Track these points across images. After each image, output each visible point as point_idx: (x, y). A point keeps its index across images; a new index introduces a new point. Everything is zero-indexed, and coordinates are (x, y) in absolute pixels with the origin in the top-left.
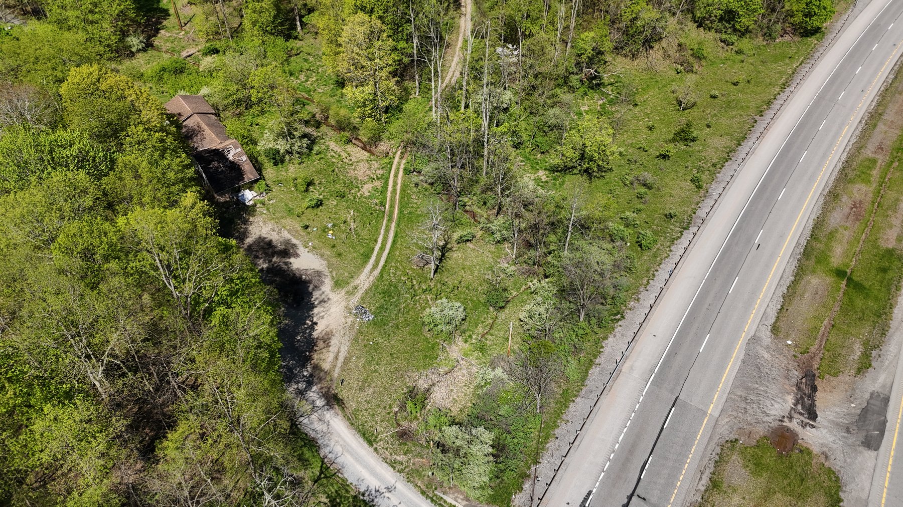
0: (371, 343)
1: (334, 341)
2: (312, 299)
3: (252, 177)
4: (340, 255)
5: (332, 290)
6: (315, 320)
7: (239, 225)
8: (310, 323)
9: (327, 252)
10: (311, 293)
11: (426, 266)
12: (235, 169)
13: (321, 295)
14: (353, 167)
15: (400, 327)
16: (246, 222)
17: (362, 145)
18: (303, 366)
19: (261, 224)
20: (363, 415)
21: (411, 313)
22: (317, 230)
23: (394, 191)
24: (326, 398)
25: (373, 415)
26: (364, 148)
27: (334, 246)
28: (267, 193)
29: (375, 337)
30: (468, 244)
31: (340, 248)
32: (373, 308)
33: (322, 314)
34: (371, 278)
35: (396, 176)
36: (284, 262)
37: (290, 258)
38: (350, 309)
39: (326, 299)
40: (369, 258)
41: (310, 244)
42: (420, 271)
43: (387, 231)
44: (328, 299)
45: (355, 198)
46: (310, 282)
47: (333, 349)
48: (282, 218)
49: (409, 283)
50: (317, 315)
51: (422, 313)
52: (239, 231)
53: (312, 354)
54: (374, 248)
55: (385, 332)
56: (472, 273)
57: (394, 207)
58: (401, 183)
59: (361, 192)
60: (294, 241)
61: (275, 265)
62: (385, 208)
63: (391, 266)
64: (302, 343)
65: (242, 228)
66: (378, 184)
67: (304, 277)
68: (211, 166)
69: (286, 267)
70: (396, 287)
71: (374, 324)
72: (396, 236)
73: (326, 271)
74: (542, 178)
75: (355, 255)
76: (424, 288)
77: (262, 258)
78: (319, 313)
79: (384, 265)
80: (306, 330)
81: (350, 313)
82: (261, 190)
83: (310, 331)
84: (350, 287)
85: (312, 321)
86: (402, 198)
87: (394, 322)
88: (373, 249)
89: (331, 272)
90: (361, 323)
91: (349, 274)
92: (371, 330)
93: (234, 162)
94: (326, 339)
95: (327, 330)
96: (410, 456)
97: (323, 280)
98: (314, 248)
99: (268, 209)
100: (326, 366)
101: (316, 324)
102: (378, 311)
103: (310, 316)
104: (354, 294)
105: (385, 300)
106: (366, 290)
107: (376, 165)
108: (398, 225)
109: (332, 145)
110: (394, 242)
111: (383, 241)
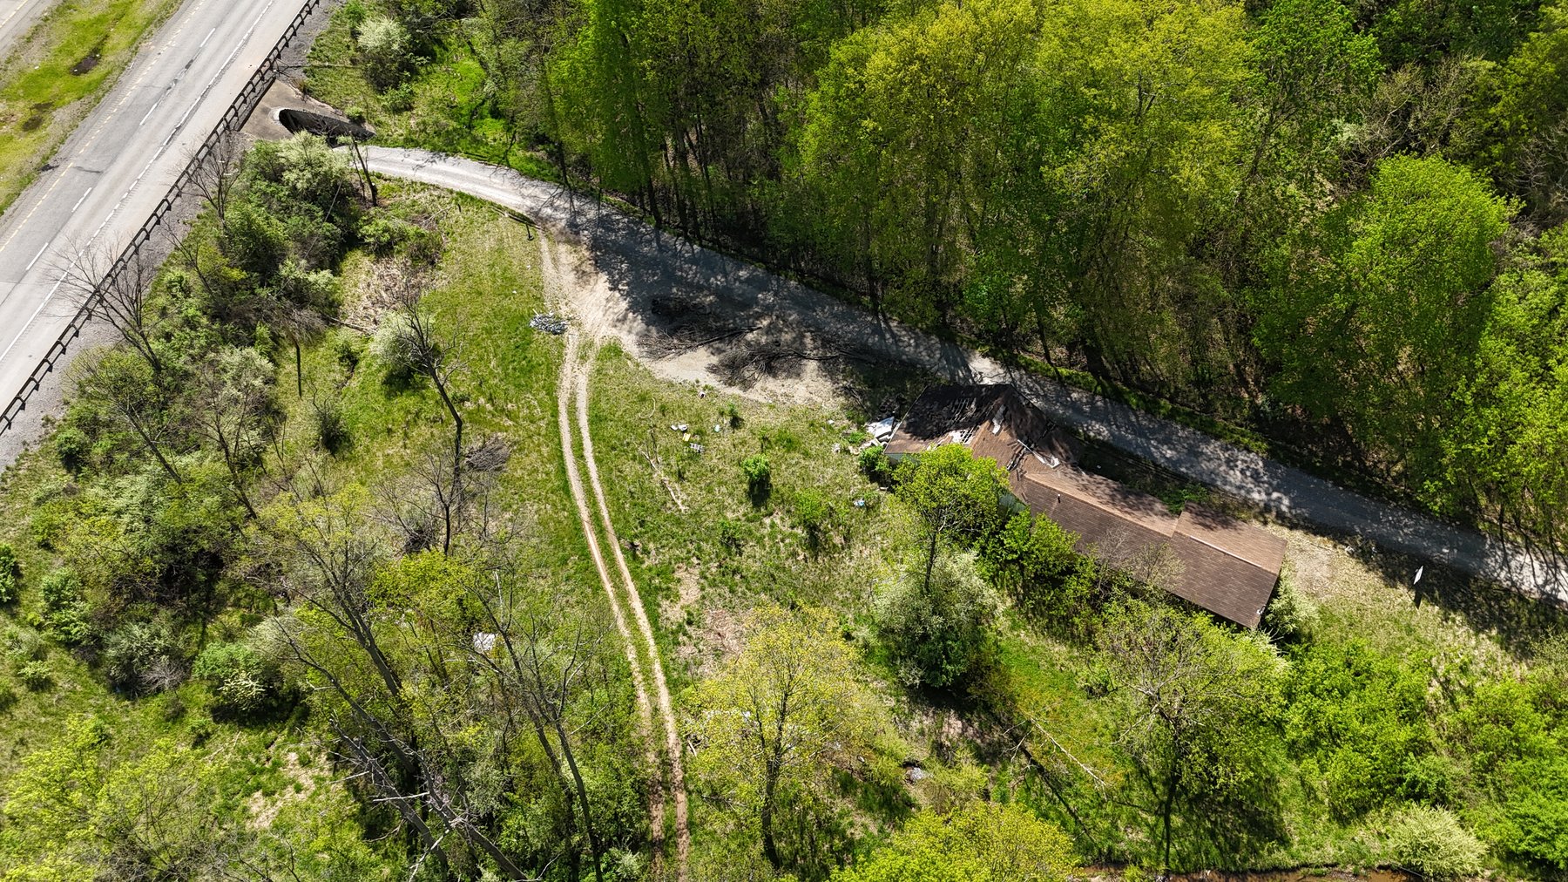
1: (570, 277)
2: (640, 318)
4: (643, 401)
5: (618, 340)
6: (617, 294)
7: (853, 383)
9: (668, 396)
10: (647, 325)
13: (631, 328)
16: (847, 391)
19: (818, 399)
20: (485, 217)
24: (542, 218)
27: (663, 411)
33: (610, 304)
34: (566, 384)
36: (724, 352)
38: (573, 325)
45: (699, 549)
47: (566, 268)
49: (500, 402)
57: (603, 558)
59: (697, 572)
61: (735, 343)
62: (622, 548)
63: (544, 419)
66: (674, 613)
69: (715, 347)
70: (518, 386)
71: (522, 316)
72: (566, 488)
76: (467, 404)
77: (767, 346)
78: (617, 303)
79: (558, 417)
81: (569, 320)
84: (592, 354)
88: (594, 441)
89: (638, 366)
91: (607, 376)
94: (581, 274)
95: (590, 288)
97: (642, 350)
100: (564, 248)
104: (579, 347)
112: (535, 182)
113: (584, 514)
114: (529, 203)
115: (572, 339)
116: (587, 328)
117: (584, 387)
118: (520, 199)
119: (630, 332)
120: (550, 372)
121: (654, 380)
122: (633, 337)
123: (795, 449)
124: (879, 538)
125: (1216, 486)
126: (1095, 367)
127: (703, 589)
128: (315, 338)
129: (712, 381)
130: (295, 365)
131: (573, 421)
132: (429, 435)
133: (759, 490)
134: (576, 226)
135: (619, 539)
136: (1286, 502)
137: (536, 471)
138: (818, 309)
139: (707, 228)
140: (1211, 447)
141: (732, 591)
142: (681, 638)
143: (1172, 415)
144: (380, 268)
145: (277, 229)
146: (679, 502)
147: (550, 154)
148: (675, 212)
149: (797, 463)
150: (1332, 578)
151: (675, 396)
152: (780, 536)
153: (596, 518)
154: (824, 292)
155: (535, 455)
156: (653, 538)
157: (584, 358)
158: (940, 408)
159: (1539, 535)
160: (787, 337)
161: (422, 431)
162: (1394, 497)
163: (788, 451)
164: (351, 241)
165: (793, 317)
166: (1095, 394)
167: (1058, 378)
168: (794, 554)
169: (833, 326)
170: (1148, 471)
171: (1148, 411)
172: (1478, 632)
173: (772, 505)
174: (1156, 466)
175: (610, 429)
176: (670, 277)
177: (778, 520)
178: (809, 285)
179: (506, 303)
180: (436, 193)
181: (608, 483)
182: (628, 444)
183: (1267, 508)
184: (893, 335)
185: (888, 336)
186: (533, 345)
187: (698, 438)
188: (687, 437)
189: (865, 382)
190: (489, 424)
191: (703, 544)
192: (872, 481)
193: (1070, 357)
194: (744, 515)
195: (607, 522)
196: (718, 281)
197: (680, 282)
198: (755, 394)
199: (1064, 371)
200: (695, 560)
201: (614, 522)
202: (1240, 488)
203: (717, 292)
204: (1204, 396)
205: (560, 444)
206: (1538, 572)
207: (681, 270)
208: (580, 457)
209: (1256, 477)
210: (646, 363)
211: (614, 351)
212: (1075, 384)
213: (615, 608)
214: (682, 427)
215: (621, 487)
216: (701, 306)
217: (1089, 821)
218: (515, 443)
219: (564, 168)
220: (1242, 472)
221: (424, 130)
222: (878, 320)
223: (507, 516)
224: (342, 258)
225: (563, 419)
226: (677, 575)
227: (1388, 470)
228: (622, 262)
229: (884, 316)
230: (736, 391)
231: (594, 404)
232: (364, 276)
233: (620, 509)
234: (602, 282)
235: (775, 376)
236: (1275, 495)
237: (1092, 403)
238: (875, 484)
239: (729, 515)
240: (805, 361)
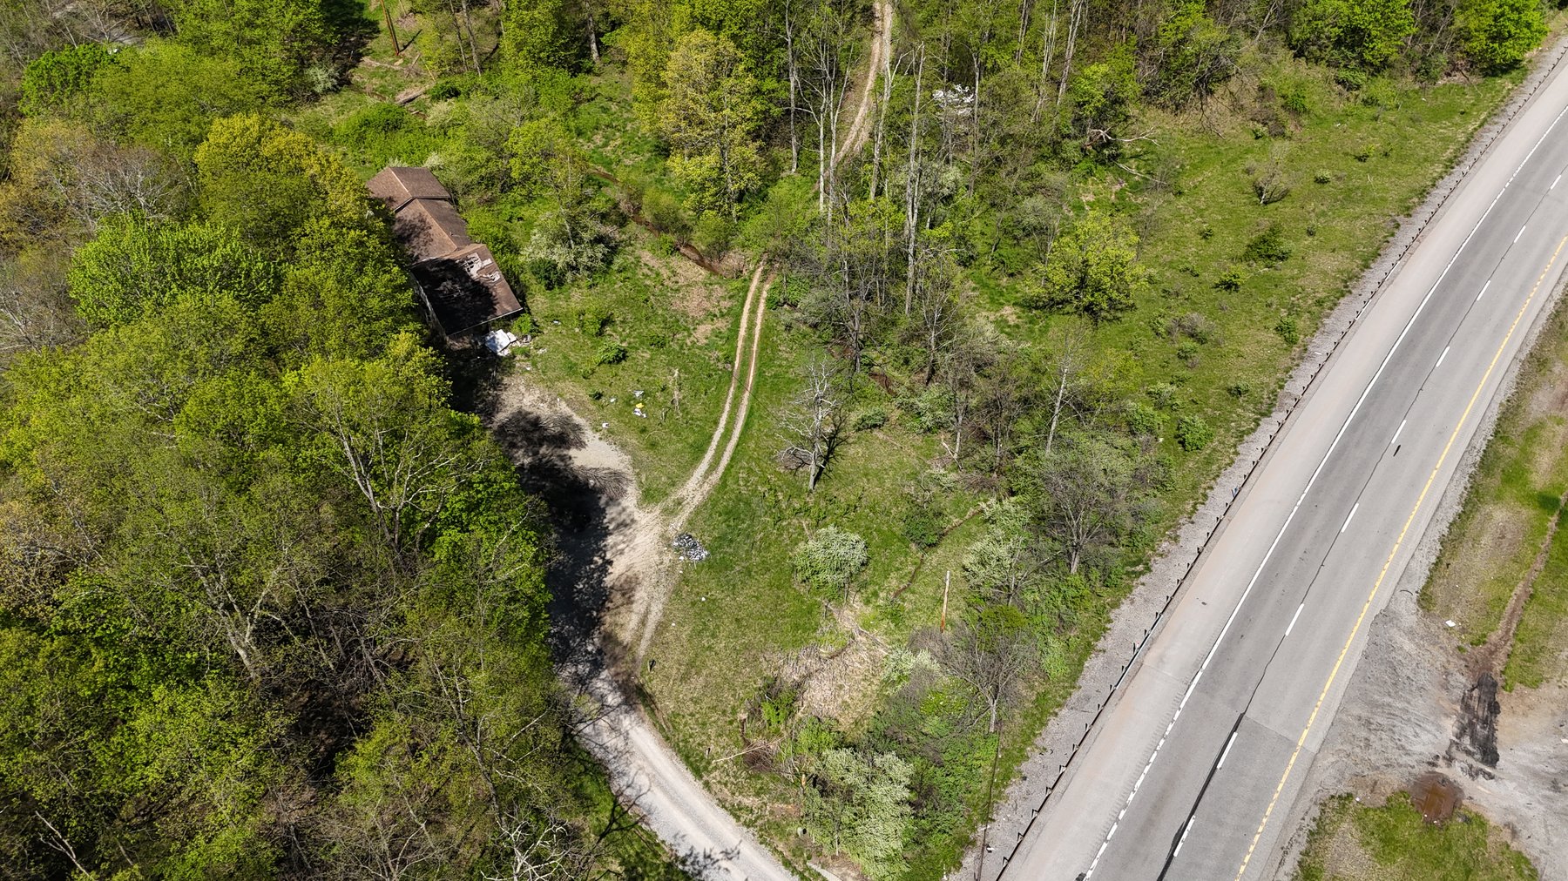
0: (703, 599)
1: (640, 594)
2: (605, 521)
3: (509, 309)
4: (653, 445)
5: (639, 506)
6: (608, 556)
7: (485, 389)
8: (600, 561)
9: (633, 440)
10: (604, 510)
11: (801, 469)
12: (481, 294)
13: (620, 514)
14: (680, 295)
15: (753, 573)
16: (496, 384)
17: (697, 258)
18: (587, 635)
19: (522, 388)
20: (686, 724)
21: (772, 549)
22: (616, 401)
23: (749, 338)
24: (624, 692)
25: (704, 724)
26: (700, 262)
27: (644, 431)
28: (533, 337)
29: (711, 590)
30: (876, 432)
31: (655, 434)
32: (707, 539)
33: (622, 546)
34: (706, 487)
35: (753, 311)
36: (559, 456)
37: (569, 448)
38: (669, 539)
39: (628, 521)
40: (704, 451)
41: (604, 425)
42: (791, 477)
43: (736, 406)
44: (633, 521)
45: (681, 348)
46: (602, 490)
47: (638, 607)
48: (558, 379)
49: (770, 498)
50: (612, 548)
51: (792, 551)
52: (484, 400)
53: (602, 614)
54: (712, 435)
55: (728, 582)
56: (881, 484)
57: (749, 365)
58: (762, 324)
59: (692, 338)
60: (577, 419)
61: (544, 460)
62: (733, 367)
63: (741, 468)
64: (586, 595)
65: (489, 394)
66: (721, 324)
67: (592, 482)
68: (441, 288)
69: (562, 464)
70: (748, 504)
71: (710, 567)
72: (750, 415)
73: (629, 472)
74: (1009, 319)
75: (679, 446)
76: (797, 506)
77: (522, 447)
78: (616, 544)
79: (728, 465)
80: (593, 573)
81: (669, 546)
82: (524, 332)
83: (600, 576)
84: (670, 502)
85: (603, 558)
86: (762, 349)
87: (743, 564)
88: (711, 437)
89: (638, 474)
90: (687, 565)
91: (669, 478)
92: (704, 576)
93: (479, 282)
94: (627, 589)
95: (628, 573)
96: (766, 798)
97: (625, 487)
98: (611, 432)
99: (534, 364)
100: (625, 636)
101: (610, 563)
102: (716, 544)
103: (600, 549)
104: (677, 514)
105: (728, 526)
106: (697, 507)
107: (719, 291)
108: (755, 396)
109: (647, 256)
110: (747, 426)
111: (728, 423)
112: (600, 754)
113: (747, 396)
114: (627, 722)
115: (678, 524)
116: (658, 529)
117: (694, 478)
118: (632, 734)
119: (624, 510)
120: (714, 503)
121: (633, 456)
122: (624, 503)
129: (588, 436)
131: (718, 457)
135: (732, 373)
151: (626, 437)
153: (740, 390)
157: (679, 503)
175: (694, 439)
179: (717, 594)
195: (734, 383)
198: (565, 411)
200: (689, 344)
201: (729, 384)
205: (737, 445)
208: (727, 430)
211: (649, 496)
213: (757, 337)
215: (710, 401)
225: (725, 461)
226: (706, 341)
228: (579, 592)
231: (694, 462)
233: (719, 389)
234: (614, 576)
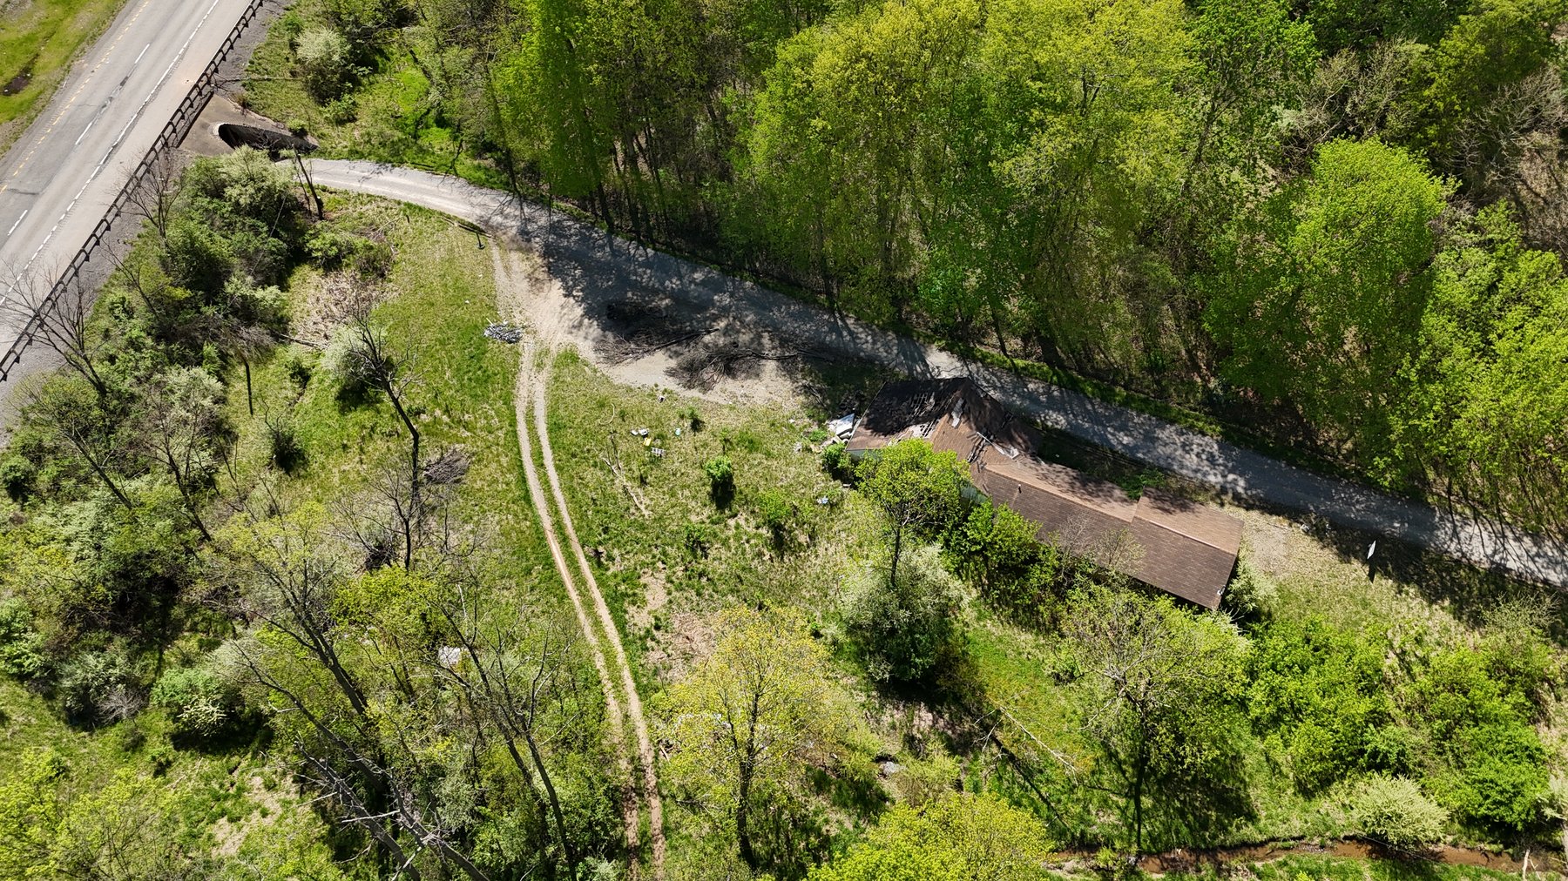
1: (524, 285)
12: (894, 427)
33: (565, 311)
38: (528, 333)
39: (574, 331)
43: (551, 503)
45: (664, 553)
49: (456, 414)
55: (456, 326)
57: (568, 567)
59: (663, 576)
61: (693, 346)
62: (586, 556)
63: (502, 429)
64: (568, 269)
66: (641, 619)
67: (634, 347)
69: (673, 350)
72: (527, 498)
76: (423, 416)
77: (724, 348)
78: (572, 310)
79: (516, 427)
80: (574, 284)
81: (524, 328)
83: (567, 284)
84: (548, 362)
85: (574, 297)
86: (566, 602)
88: (554, 449)
89: (596, 372)
91: (564, 383)
94: (534, 281)
95: (544, 295)
97: (599, 356)
100: (515, 256)
101: (566, 296)
103: (583, 301)
104: (535, 355)
106: (520, 370)
108: (537, 526)
111: (546, 475)
112: (484, 190)
113: (547, 523)
114: (478, 211)
115: (527, 347)
116: (542, 335)
117: (542, 395)
118: (469, 208)
119: (586, 338)
120: (506, 381)
121: (612, 386)
122: (590, 343)
123: (757, 450)
124: (843, 535)
125: (1174, 471)
126: (1050, 357)
127: (669, 593)
128: (265, 355)
129: (671, 384)
130: (245, 383)
131: (532, 429)
132: (385, 450)
133: (723, 492)
134: (527, 233)
135: (583, 547)
136: (1242, 483)
137: (496, 481)
138: (775, 309)
139: (659, 232)
140: (1167, 432)
141: (699, 594)
142: (650, 643)
143: (1126, 403)
144: (329, 282)
145: (221, 246)
146: (642, 507)
147: (498, 162)
148: (627, 216)
149: (759, 464)
150: (1288, 557)
151: (634, 400)
152: (745, 538)
153: (559, 527)
154: (780, 292)
155: (494, 465)
156: (618, 544)
157: (540, 366)
158: (900, 404)
159: (1486, 506)
160: (744, 338)
161: (378, 446)
162: (1345, 475)
163: (750, 452)
164: (298, 256)
165: (750, 318)
166: (1052, 384)
167: (1014, 370)
168: (760, 555)
169: (790, 326)
170: (1105, 458)
171: (1103, 399)
172: (1431, 603)
173: (736, 507)
174: (1114, 452)
175: (569, 437)
176: (624, 282)
177: (743, 522)
178: (764, 285)
179: (459, 313)
180: (383, 205)
181: (570, 491)
182: (589, 451)
183: (1224, 490)
184: (851, 333)
185: (845, 333)
186: (488, 355)
187: (659, 442)
188: (648, 442)
189: (825, 380)
190: (446, 436)
191: (668, 549)
192: (835, 478)
193: (1025, 348)
194: (709, 517)
195: (570, 531)
196: (673, 284)
197: (635, 286)
198: (712, 397)
199: (1020, 363)
200: (660, 565)
201: (577, 530)
202: (1196, 471)
203: (672, 295)
204: (1158, 382)
205: (519, 453)
206: (1486, 542)
207: (636, 274)
208: (541, 465)
209: (1212, 460)
210: (604, 368)
211: (571, 357)
212: (1031, 375)
213: (582, 616)
214: (642, 432)
215: (583, 494)
216: (657, 310)
217: (1061, 807)
218: (474, 454)
219: (513, 175)
220: (1198, 455)
221: (369, 141)
222: (835, 318)
223: (468, 527)
224: (290, 274)
225: (522, 428)
226: (642, 581)
227: (1339, 448)
228: (575, 268)
229: (840, 314)
230: (695, 393)
231: (552, 412)
232: (312, 291)
233: (583, 516)
234: (556, 288)
235: (734, 377)
236: (1231, 477)
237: (1048, 393)
238: (838, 482)
239: (694, 518)
240: (763, 362)
